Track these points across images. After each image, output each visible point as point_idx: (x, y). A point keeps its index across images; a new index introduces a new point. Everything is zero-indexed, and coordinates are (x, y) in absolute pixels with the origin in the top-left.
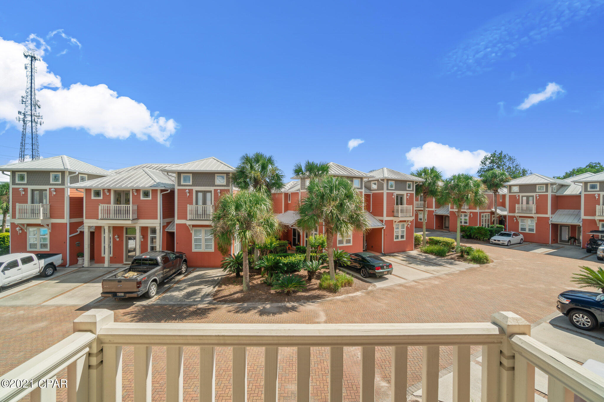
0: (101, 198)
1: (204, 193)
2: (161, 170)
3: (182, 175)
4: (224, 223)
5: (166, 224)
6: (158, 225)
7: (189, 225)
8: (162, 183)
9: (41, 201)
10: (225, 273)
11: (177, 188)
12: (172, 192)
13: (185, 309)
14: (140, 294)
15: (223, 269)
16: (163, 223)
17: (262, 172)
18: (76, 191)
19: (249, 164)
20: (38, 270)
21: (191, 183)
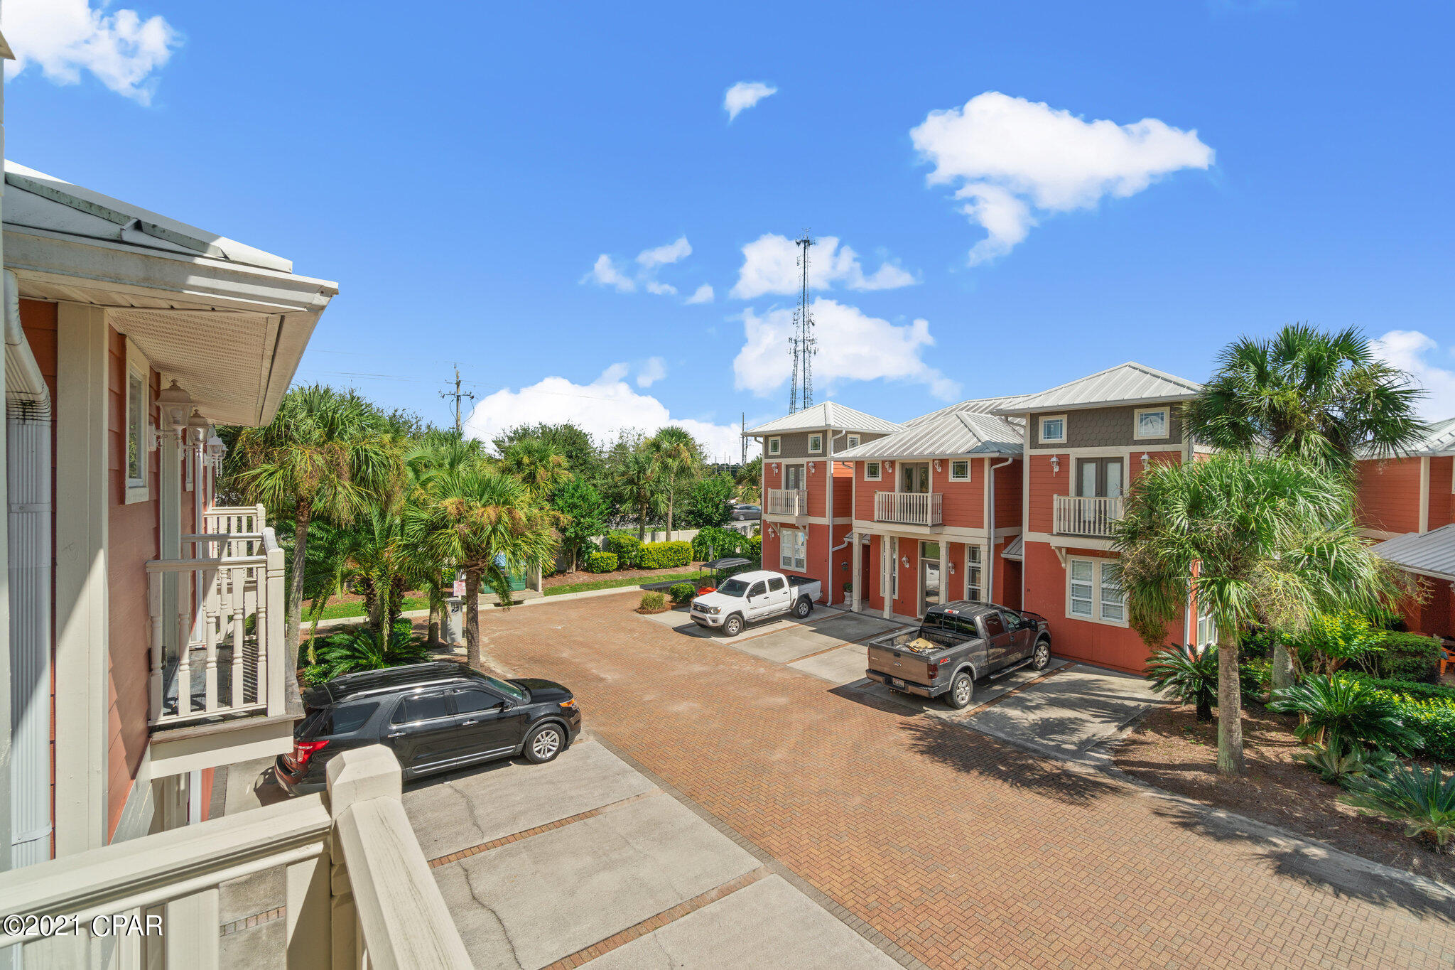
0: (879, 479)
1: (1099, 464)
2: (992, 413)
3: (1042, 420)
4: (1149, 551)
5: (1002, 541)
6: (985, 541)
7: (1056, 547)
8: (995, 444)
9: (797, 486)
10: (1159, 696)
11: (1028, 453)
12: (1018, 463)
13: (1031, 761)
14: (935, 692)
15: (1153, 683)
16: (995, 538)
17: (1308, 387)
18: (842, 466)
19: (1253, 368)
20: (788, 603)
21: (1064, 440)
